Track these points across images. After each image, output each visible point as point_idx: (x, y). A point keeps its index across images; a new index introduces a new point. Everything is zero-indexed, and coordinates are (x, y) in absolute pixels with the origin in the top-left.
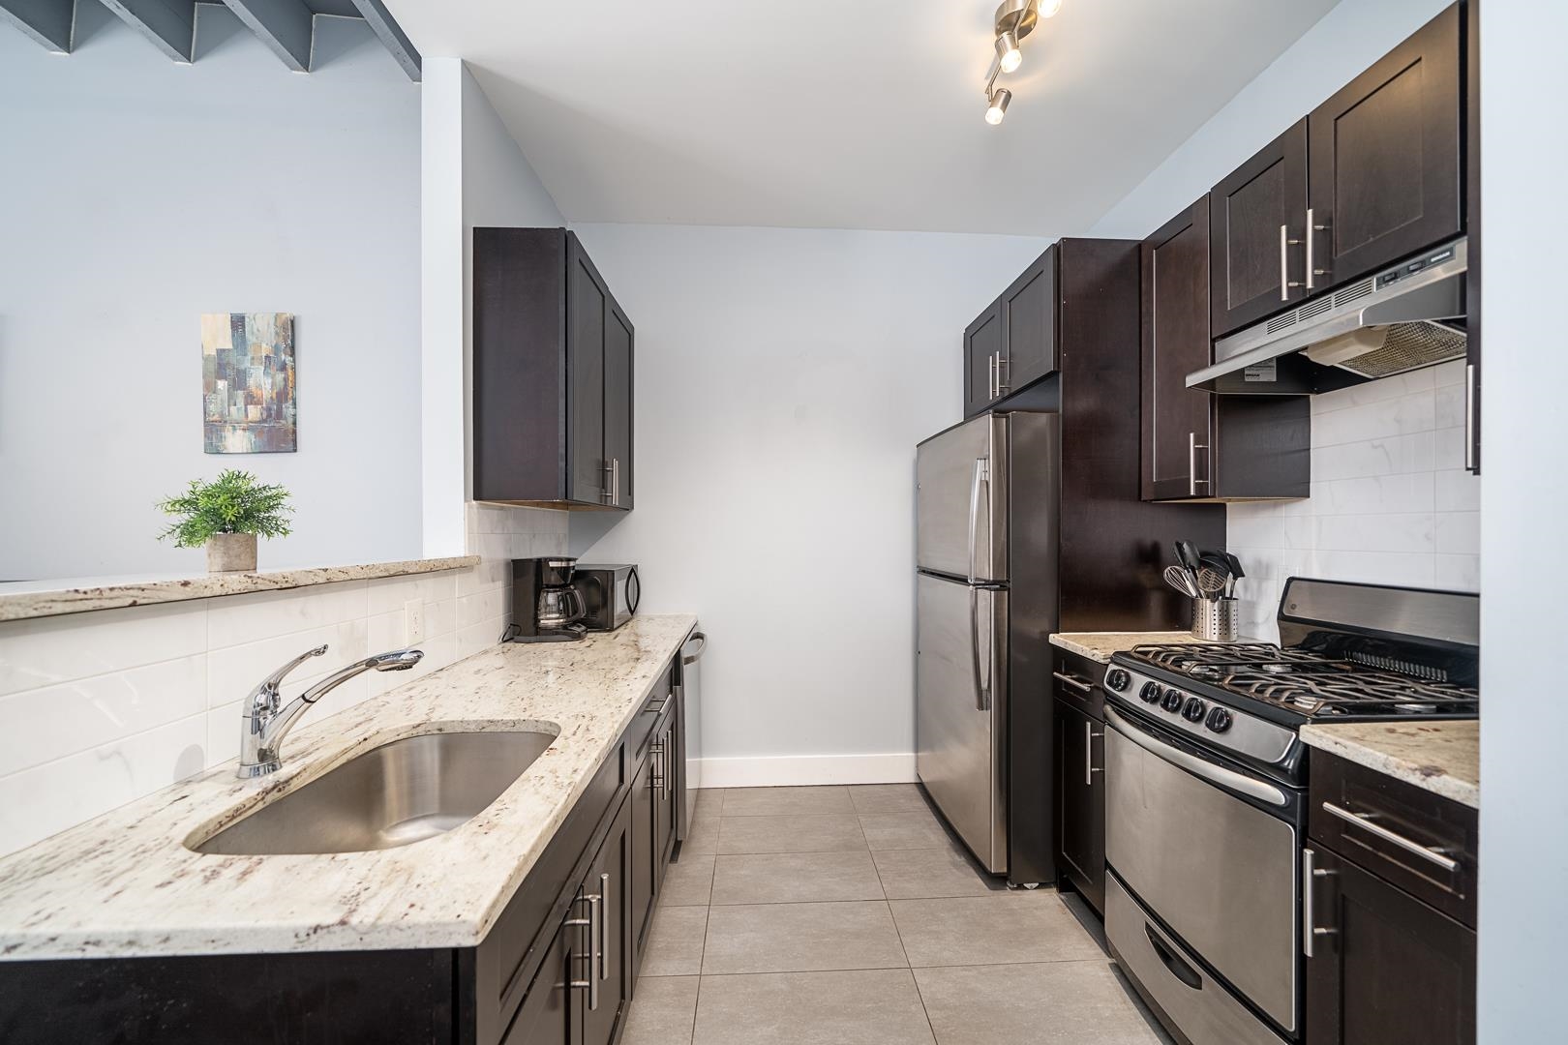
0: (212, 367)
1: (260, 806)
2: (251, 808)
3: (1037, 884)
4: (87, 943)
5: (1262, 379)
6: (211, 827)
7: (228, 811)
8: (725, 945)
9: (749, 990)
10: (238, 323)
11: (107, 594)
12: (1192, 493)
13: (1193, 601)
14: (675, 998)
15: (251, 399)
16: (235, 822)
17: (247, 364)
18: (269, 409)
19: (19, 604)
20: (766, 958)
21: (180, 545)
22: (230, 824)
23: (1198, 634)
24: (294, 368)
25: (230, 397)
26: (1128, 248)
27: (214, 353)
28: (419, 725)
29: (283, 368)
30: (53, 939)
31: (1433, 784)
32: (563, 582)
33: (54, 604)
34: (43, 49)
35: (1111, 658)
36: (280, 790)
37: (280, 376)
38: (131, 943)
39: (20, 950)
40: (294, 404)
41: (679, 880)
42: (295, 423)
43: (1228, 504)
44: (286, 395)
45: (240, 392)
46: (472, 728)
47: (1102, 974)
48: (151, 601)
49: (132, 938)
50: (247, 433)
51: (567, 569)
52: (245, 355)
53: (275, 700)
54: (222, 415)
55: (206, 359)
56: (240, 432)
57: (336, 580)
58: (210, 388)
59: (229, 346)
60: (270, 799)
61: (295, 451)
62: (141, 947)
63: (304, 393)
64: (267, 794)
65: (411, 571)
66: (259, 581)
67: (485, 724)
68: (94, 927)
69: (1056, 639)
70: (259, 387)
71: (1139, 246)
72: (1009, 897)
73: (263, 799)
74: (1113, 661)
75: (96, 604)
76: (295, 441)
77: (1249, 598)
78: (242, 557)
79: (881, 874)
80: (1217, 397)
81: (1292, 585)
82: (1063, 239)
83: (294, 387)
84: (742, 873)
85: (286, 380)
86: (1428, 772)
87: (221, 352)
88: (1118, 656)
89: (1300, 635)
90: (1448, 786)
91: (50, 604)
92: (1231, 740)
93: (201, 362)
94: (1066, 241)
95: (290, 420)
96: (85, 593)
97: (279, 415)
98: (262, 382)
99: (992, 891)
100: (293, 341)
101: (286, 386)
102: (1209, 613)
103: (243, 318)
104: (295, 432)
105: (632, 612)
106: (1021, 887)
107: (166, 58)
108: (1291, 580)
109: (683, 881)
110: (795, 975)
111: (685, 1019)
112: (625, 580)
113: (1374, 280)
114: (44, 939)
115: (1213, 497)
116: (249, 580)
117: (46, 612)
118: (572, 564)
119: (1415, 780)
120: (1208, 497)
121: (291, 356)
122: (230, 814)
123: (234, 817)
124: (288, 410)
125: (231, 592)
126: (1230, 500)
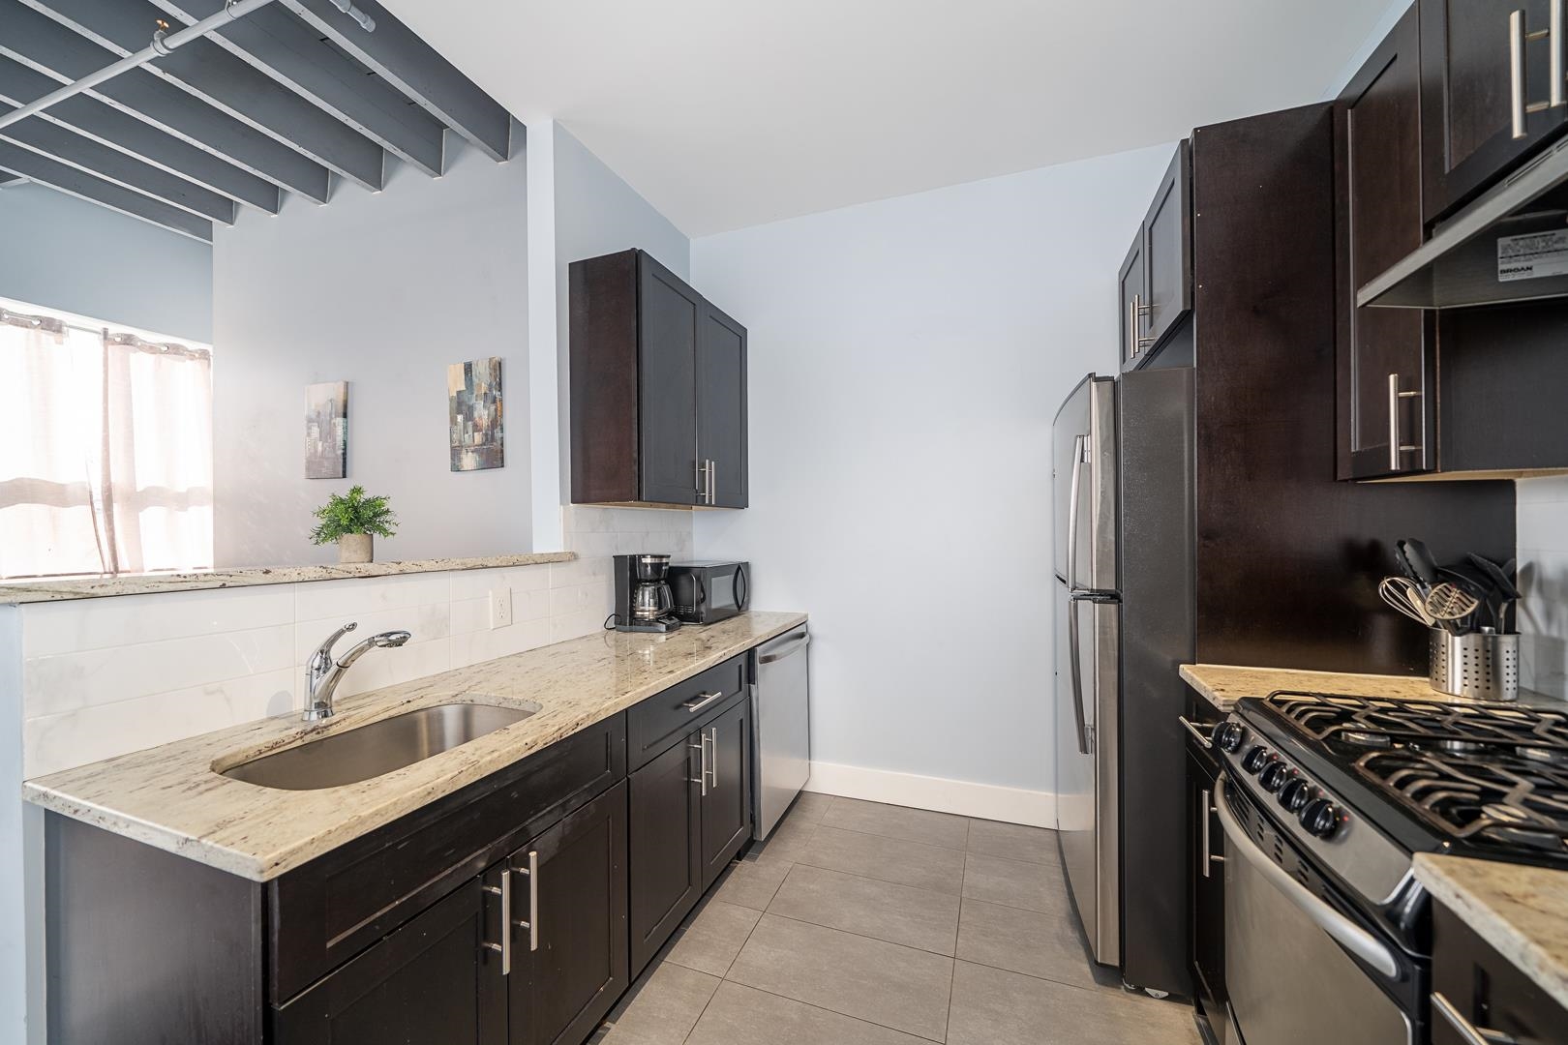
0: (455, 405)
1: (299, 743)
2: (290, 743)
3: (1167, 994)
4: (100, 818)
5: (1537, 273)
6: (251, 753)
7: (268, 742)
8: (760, 955)
9: (761, 1009)
10: (468, 368)
11: (202, 578)
12: (1393, 468)
13: (1430, 632)
14: (691, 993)
15: (476, 428)
16: (274, 752)
17: (474, 401)
18: (486, 435)
19: (136, 584)
20: (792, 981)
21: (317, 543)
22: (270, 753)
23: (1438, 684)
24: (501, 400)
25: (465, 427)
27: (455, 395)
28: (457, 695)
29: (494, 401)
30: (89, 811)
32: (657, 577)
33: (160, 585)
34: (368, 192)
35: (1235, 705)
36: (318, 733)
37: (493, 408)
39: (78, 814)
40: (502, 429)
41: (750, 880)
42: (502, 444)
43: (1518, 481)
44: (496, 423)
45: (470, 423)
48: (238, 584)
49: (115, 820)
50: (475, 454)
51: (660, 565)
52: (473, 393)
53: (326, 664)
54: (460, 441)
55: (451, 399)
56: (470, 453)
57: (408, 571)
58: (453, 421)
59: (463, 388)
60: (308, 739)
61: (503, 466)
63: (508, 420)
64: (306, 734)
65: (491, 565)
66: (334, 571)
67: (502, 700)
70: (480, 418)
71: (1330, 113)
72: (1120, 1000)
73: (302, 738)
74: (1236, 712)
75: (193, 585)
76: (502, 459)
77: (1555, 633)
78: (359, 552)
79: (962, 927)
80: (1437, 313)
82: (1196, 129)
83: (501, 416)
84: (811, 887)
85: (496, 410)
87: (459, 392)
88: (1247, 704)
91: (156, 585)
93: (448, 402)
94: (1201, 133)
95: (499, 442)
96: (185, 577)
97: (493, 439)
98: (482, 414)
99: (1097, 986)
100: (500, 380)
101: (496, 415)
102: (1456, 654)
103: (471, 365)
104: (502, 451)
105: (739, 608)
106: (1140, 991)
107: (427, 177)
109: (752, 880)
110: (813, 1009)
111: (690, 1016)
112: (733, 576)
114: (86, 810)
115: (1433, 471)
116: (325, 571)
117: (155, 590)
118: (664, 560)
120: (1422, 472)
121: (500, 391)
122: (270, 745)
123: (272, 748)
124: (498, 435)
125: (306, 579)
126: (1520, 475)
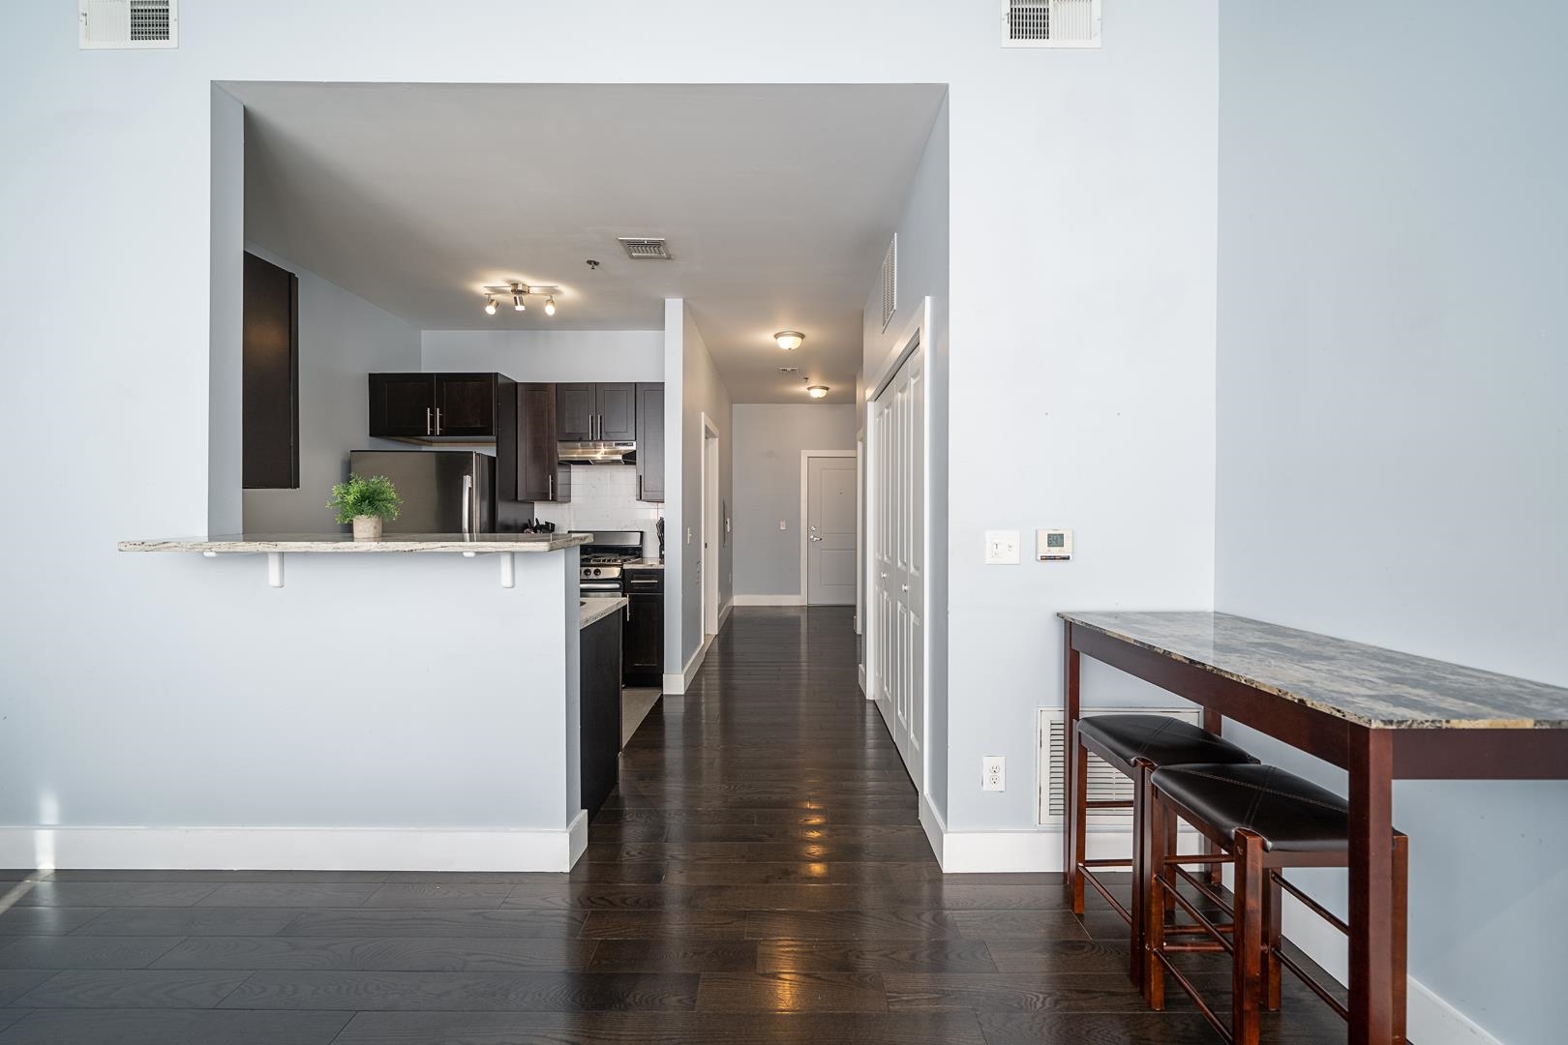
71: (516, 384)
113: (614, 443)
119: (643, 569)
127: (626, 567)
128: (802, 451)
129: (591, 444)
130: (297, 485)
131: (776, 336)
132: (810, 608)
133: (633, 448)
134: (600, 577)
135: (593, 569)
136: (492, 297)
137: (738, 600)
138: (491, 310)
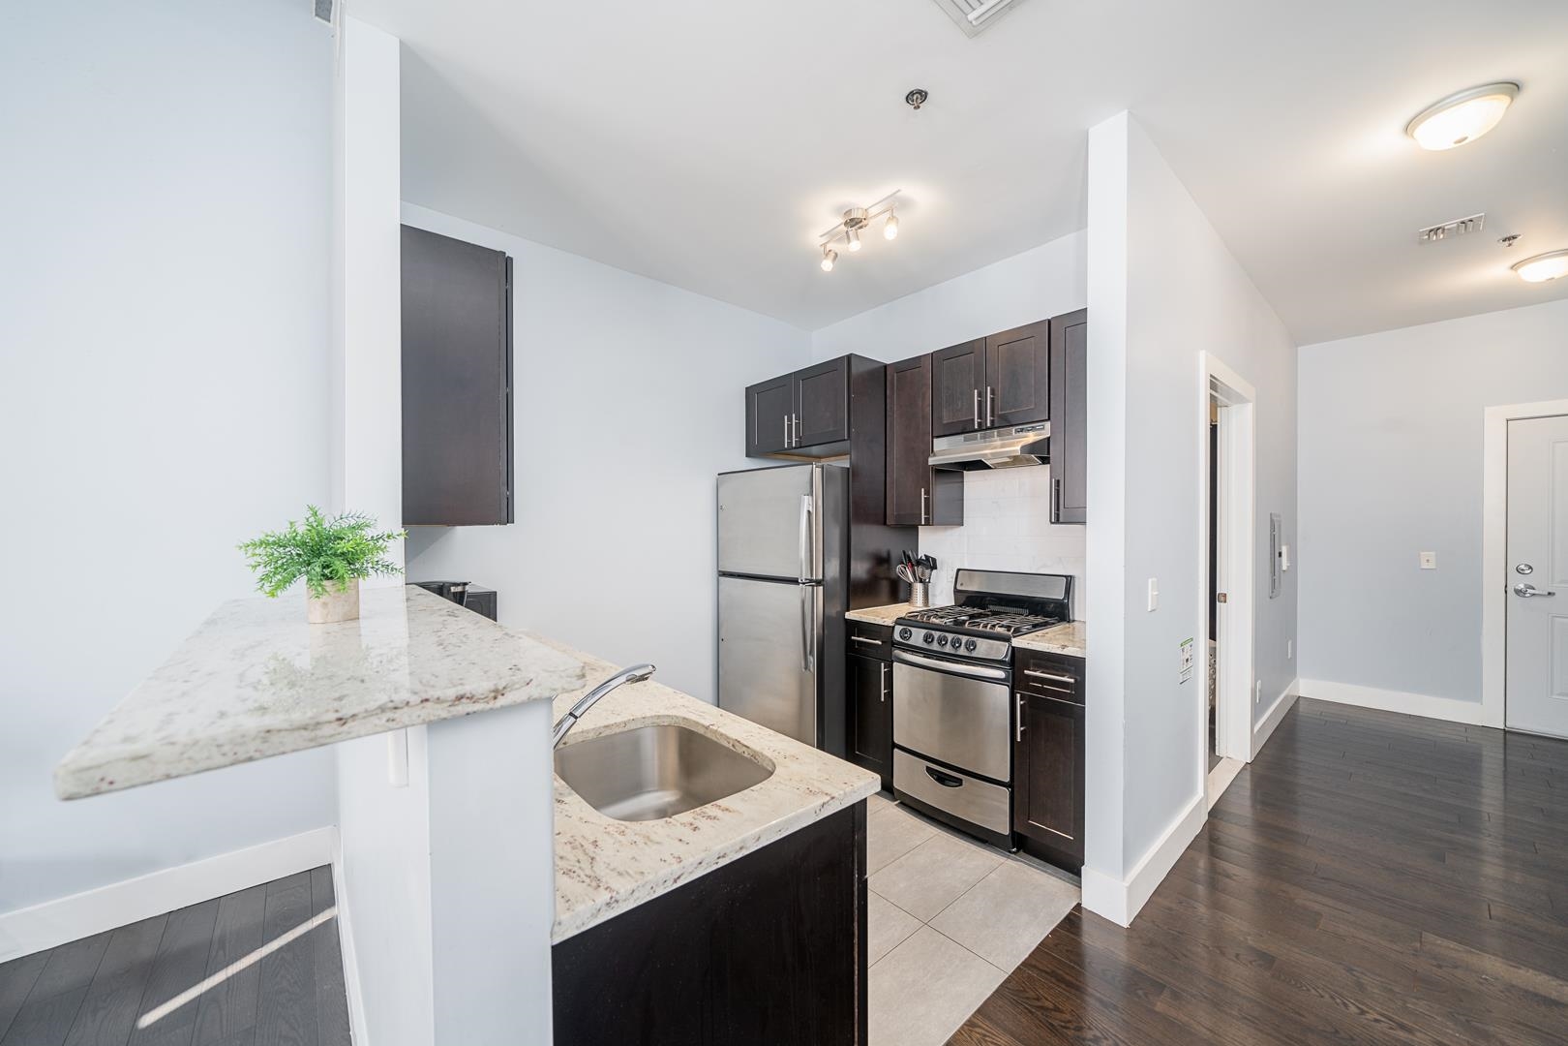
4: (719, 858)
12: (923, 523)
13: (910, 585)
26: (877, 366)
30: (700, 863)
31: (1065, 652)
35: (895, 622)
38: (741, 848)
39: (682, 878)
46: (591, 735)
47: (895, 811)
49: (740, 846)
51: (463, 593)
62: (747, 849)
68: (718, 848)
69: (851, 615)
71: (885, 367)
74: (897, 624)
77: (938, 581)
81: (961, 572)
86: (1064, 647)
88: (899, 621)
89: (963, 599)
90: (1071, 651)
92: (979, 653)
102: (918, 592)
108: (959, 570)
113: (1014, 429)
114: (695, 865)
118: (467, 588)
119: (1059, 652)
127: (1017, 642)
128: (1487, 410)
129: (979, 434)
130: (509, 519)
131: (1408, 128)
132: (1509, 736)
133: (1046, 433)
134: (974, 654)
135: (964, 639)
136: (829, 247)
137: (1309, 686)
138: (827, 265)
